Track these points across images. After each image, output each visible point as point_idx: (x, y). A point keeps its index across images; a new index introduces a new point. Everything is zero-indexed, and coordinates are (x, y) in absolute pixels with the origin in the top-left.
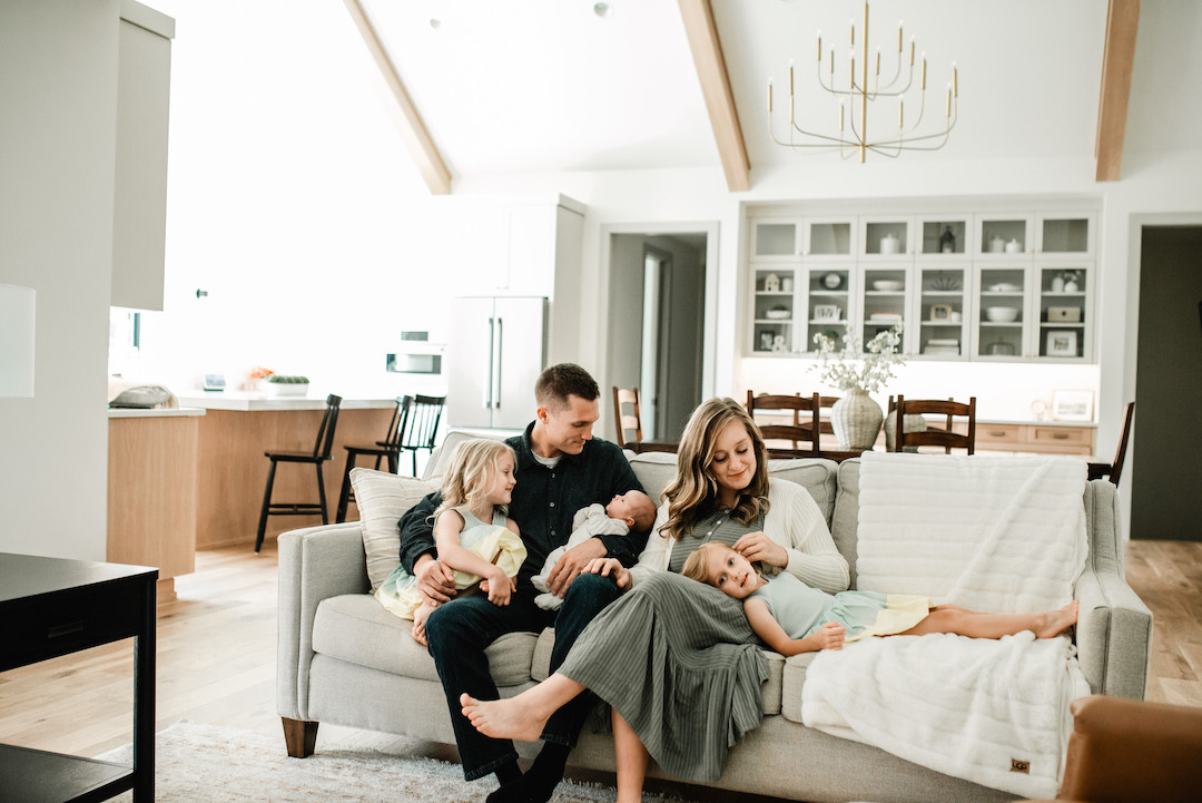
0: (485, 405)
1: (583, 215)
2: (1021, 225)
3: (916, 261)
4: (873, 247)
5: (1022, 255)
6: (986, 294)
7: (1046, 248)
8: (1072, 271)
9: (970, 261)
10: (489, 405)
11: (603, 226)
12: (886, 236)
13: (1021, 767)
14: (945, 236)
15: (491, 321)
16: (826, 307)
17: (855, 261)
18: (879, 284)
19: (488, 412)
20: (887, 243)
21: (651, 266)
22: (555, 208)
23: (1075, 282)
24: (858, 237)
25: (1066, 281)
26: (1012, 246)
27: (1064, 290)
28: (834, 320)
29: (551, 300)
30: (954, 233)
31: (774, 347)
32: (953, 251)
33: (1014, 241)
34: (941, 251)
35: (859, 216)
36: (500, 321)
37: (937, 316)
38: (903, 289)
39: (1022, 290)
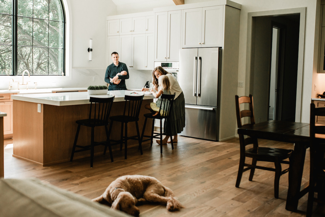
0: (194, 95)
1: (240, 10)
10: (196, 95)
11: (249, 14)
15: (196, 58)
19: (195, 97)
21: (275, 31)
22: (225, 6)
29: (223, 48)
36: (200, 58)
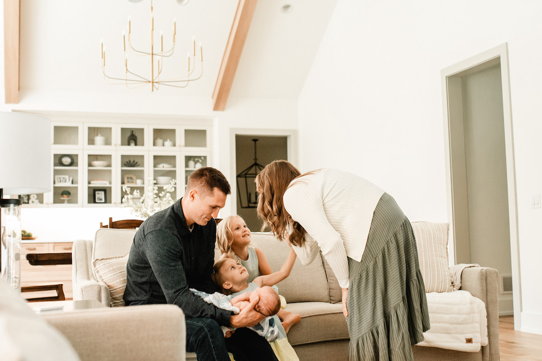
2: (173, 132)
3: (118, 150)
4: (91, 142)
5: (174, 148)
6: (156, 169)
7: (187, 145)
8: (200, 157)
9: (147, 150)
12: (97, 135)
13: (469, 341)
14: (132, 137)
16: (62, 176)
17: (81, 148)
18: (95, 163)
20: (99, 139)
23: (201, 163)
24: (83, 135)
25: (196, 162)
26: (168, 143)
27: (195, 167)
28: (68, 184)
30: (137, 134)
31: (30, 201)
32: (136, 144)
33: (168, 140)
34: (129, 144)
35: (83, 123)
37: (128, 182)
38: (110, 166)
39: (175, 167)
